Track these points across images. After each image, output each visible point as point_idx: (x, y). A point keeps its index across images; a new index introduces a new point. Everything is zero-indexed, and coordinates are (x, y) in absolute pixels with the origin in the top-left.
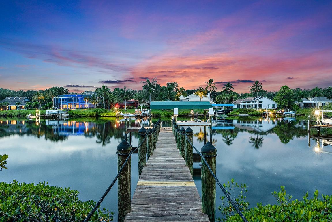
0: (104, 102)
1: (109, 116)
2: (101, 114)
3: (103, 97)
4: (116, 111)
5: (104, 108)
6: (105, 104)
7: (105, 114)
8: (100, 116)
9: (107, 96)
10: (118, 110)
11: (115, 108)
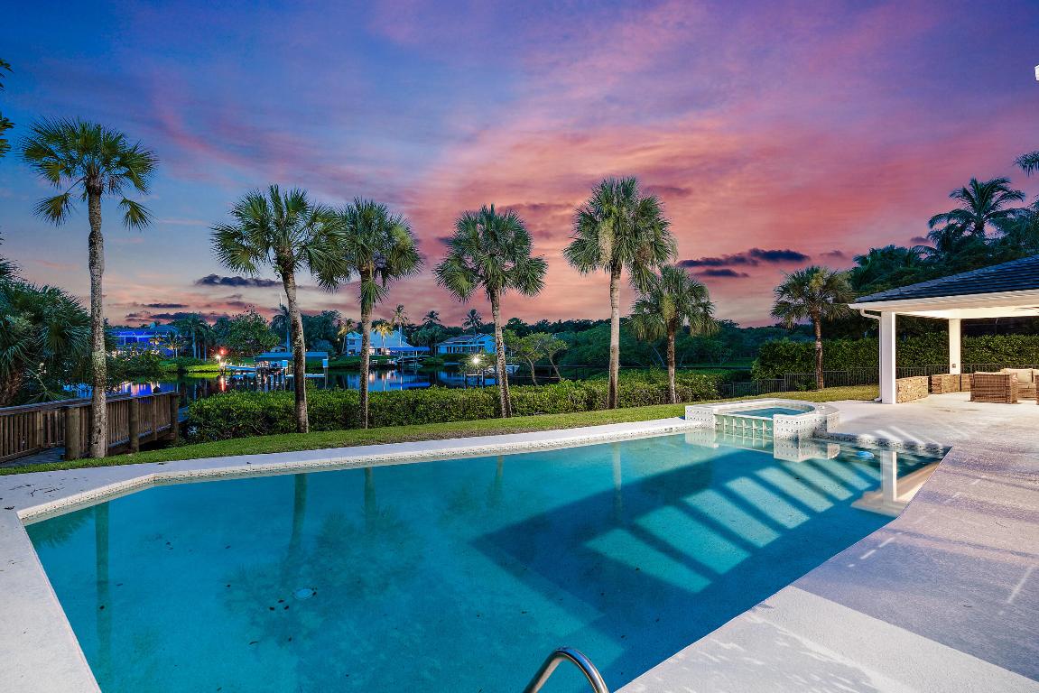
0: (194, 346)
1: (207, 372)
2: (190, 369)
3: (193, 334)
4: (220, 361)
5: (195, 357)
6: (197, 349)
7: (197, 368)
8: (188, 372)
9: (201, 334)
10: (223, 360)
11: (218, 357)
